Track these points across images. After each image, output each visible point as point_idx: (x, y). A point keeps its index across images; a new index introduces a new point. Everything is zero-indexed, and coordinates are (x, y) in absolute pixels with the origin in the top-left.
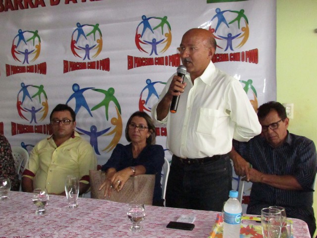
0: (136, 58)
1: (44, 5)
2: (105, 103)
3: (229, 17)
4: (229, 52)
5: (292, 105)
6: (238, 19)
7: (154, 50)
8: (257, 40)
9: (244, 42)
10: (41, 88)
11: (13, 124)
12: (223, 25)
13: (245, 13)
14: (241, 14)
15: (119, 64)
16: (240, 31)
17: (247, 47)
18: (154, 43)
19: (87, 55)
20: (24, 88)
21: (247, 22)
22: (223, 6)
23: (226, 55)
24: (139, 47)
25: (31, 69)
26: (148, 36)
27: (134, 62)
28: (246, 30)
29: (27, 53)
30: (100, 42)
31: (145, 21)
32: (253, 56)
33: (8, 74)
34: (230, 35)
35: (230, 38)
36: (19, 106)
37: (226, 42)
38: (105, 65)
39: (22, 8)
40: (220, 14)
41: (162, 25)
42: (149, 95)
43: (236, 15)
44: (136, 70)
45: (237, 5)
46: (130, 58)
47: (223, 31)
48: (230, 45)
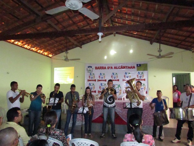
2: (118, 87)
3: (140, 73)
4: (140, 79)
8: (145, 77)
11: (98, 91)
15: (121, 80)
19: (115, 78)
20: (101, 84)
21: (143, 74)
22: (139, 71)
25: (103, 81)
26: (126, 76)
28: (143, 76)
29: (102, 77)
30: (117, 76)
31: (126, 73)
33: (98, 81)
36: (100, 87)
38: (118, 80)
39: (101, 69)
40: (139, 73)
41: (129, 74)
45: (142, 72)
46: (123, 79)
47: (139, 75)
48: (141, 78)
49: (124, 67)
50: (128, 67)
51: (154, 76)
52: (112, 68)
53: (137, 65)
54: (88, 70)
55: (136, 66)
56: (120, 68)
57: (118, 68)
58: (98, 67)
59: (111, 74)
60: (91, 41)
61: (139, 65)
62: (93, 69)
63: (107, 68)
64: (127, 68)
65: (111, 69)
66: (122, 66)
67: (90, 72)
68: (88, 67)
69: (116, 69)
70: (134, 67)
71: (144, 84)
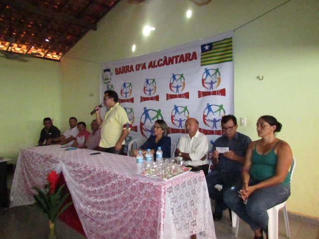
0: (170, 95)
1: (133, 71)
2: (157, 117)
3: (212, 72)
4: (211, 90)
5: (246, 119)
6: (216, 73)
7: (178, 90)
8: (224, 84)
9: (218, 85)
10: (131, 109)
12: (209, 77)
13: (219, 70)
14: (217, 70)
15: (163, 97)
16: (216, 80)
17: (220, 88)
18: (178, 87)
19: (150, 94)
21: (220, 75)
22: (208, 67)
23: (210, 92)
24: (171, 90)
25: (128, 101)
26: (175, 84)
27: (169, 97)
28: (219, 79)
29: (126, 93)
30: (155, 87)
31: (174, 76)
32: (223, 92)
34: (212, 82)
35: (212, 83)
37: (210, 85)
38: (157, 98)
39: (125, 73)
40: (207, 71)
41: (181, 78)
42: (176, 113)
43: (215, 71)
44: (170, 100)
45: (215, 66)
46: (167, 95)
47: (209, 80)
48: (212, 87)
49: (170, 58)
50: (179, 58)
51: (258, 78)
52: (144, 67)
53: (203, 47)
54: (105, 78)
55: (199, 51)
56: (161, 62)
57: (156, 64)
58: (120, 68)
59: (143, 84)
60: (109, 8)
61: (207, 48)
62: (111, 74)
63: (134, 68)
64: (176, 63)
65: (142, 69)
66: (165, 57)
67: (106, 81)
68: (105, 71)
69: (152, 67)
70: (194, 56)
71: (221, 107)
